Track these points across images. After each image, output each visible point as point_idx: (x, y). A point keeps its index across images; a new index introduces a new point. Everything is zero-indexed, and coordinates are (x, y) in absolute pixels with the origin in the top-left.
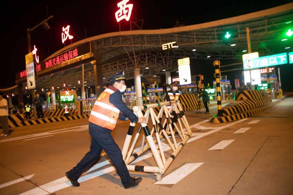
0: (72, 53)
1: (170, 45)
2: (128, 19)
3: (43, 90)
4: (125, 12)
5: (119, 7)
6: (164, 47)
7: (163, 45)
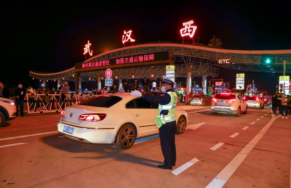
0: (148, 57)
1: (225, 61)
2: (191, 36)
3: (90, 79)
4: (189, 31)
5: (185, 26)
6: (220, 62)
7: (219, 60)
